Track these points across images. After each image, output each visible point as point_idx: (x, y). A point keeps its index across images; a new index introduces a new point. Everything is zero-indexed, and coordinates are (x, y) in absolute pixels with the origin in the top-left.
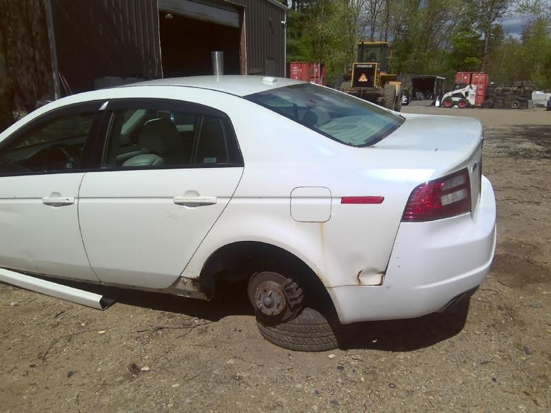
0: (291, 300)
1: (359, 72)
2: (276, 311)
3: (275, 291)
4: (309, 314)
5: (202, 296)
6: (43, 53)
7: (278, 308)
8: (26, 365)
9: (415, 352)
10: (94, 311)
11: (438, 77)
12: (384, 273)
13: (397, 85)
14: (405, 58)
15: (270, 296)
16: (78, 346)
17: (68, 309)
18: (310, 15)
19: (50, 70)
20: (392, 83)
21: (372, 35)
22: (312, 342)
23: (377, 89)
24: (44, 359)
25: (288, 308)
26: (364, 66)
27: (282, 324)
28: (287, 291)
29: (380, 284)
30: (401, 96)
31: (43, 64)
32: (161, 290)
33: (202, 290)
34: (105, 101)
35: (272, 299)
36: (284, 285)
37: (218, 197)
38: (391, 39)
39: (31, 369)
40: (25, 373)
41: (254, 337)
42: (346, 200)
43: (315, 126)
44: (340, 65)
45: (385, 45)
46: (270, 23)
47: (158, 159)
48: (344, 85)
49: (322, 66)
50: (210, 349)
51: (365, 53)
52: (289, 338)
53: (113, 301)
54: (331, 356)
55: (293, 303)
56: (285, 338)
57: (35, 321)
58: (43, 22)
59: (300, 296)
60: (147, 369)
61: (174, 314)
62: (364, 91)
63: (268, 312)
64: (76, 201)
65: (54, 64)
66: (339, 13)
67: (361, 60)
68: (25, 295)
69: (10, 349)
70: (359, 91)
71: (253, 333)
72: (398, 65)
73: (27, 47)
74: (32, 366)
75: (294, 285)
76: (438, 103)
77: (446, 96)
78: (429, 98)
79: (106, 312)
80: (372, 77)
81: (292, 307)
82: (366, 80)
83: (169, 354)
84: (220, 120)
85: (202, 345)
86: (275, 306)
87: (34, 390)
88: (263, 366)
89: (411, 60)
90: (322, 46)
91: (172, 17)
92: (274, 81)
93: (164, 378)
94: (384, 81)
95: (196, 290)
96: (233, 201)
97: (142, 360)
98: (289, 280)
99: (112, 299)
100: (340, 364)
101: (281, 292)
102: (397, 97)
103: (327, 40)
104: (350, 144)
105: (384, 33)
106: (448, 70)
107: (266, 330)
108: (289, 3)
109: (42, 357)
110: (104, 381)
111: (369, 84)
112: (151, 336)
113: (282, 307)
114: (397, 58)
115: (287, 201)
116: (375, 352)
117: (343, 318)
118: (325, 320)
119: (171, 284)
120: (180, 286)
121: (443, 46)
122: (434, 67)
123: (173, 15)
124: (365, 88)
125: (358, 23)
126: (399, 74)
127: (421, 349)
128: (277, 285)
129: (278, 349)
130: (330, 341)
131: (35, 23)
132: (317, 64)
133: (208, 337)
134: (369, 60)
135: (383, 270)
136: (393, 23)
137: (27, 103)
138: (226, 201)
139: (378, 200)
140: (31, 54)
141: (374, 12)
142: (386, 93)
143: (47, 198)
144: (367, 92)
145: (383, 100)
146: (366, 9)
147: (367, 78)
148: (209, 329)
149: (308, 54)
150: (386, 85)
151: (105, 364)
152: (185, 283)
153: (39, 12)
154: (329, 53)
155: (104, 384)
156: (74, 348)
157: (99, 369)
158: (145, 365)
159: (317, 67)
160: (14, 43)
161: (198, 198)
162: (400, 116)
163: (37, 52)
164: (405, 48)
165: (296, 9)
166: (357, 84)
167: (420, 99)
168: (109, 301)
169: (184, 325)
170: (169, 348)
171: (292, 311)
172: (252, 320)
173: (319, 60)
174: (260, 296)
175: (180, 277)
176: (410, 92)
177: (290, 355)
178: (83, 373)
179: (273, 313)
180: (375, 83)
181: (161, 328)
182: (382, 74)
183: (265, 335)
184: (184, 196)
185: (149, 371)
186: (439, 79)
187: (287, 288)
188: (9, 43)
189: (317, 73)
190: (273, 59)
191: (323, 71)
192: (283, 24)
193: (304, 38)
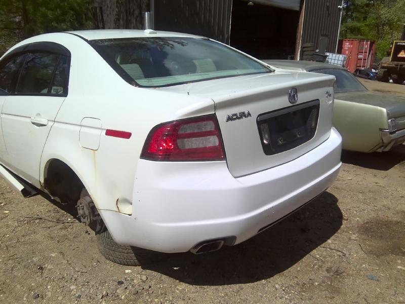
1: (399, 49)
29: (131, 214)
35: (84, 212)
37: (48, 120)
46: (328, 7)
48: (385, 59)
49: (372, 43)
50: (53, 242)
53: (35, 193)
54: (127, 271)
55: (97, 218)
62: (401, 65)
64: (1, 115)
70: (396, 65)
85: (51, 238)
91: (253, 4)
100: (125, 279)
101: (89, 207)
112: (29, 222)
113: (89, 220)
115: (78, 128)
124: (403, 63)
130: (130, 258)
132: (367, 41)
133: (63, 233)
139: (128, 135)
154: (388, 34)
159: (367, 44)
166: (395, 58)
175: (40, 181)
181: (40, 219)
184: (36, 117)
187: (91, 205)
189: (366, 49)
190: (326, 36)
191: (373, 47)
192: (340, 8)
193: (368, 21)
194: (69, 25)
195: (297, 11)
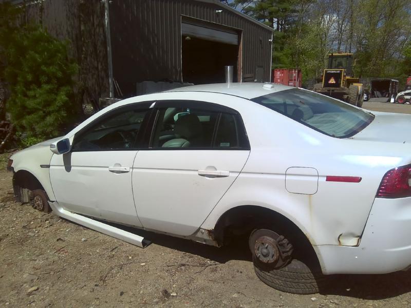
0: (283, 252)
1: (329, 76)
2: (270, 260)
3: (270, 244)
4: (296, 264)
5: (214, 244)
6: (103, 65)
7: (272, 257)
8: (92, 284)
9: (381, 300)
10: (137, 248)
11: (393, 80)
12: (360, 237)
13: (360, 86)
14: (365, 65)
15: (267, 248)
16: (127, 273)
17: (120, 245)
18: (291, 34)
19: (107, 77)
20: (355, 84)
21: (339, 48)
22: (298, 287)
23: (344, 89)
24: (104, 281)
25: (280, 259)
26: (333, 72)
27: (275, 270)
28: (280, 245)
29: (357, 246)
30: (363, 95)
31: (103, 72)
32: (185, 236)
33: (216, 239)
34: (153, 102)
35: (268, 250)
36: (278, 240)
37: (230, 172)
38: (354, 51)
39: (96, 287)
40: (92, 290)
41: (252, 278)
42: (330, 179)
43: (302, 120)
44: (313, 70)
45: (350, 56)
46: (261, 41)
47: (187, 142)
48: (317, 86)
49: (299, 71)
50: (220, 284)
51: (334, 62)
52: (280, 281)
53: (150, 242)
54: (313, 299)
55: (284, 255)
56: (277, 282)
57: (98, 253)
58: (105, 44)
59: (290, 249)
60: (175, 294)
61: (192, 255)
62: (333, 91)
63: (265, 260)
64: (131, 170)
65: (111, 72)
66: (313, 32)
67: (330, 67)
68: (91, 233)
69: (81, 271)
70: (328, 91)
71: (251, 275)
72: (359, 71)
73: (93, 60)
74: (96, 285)
75: (286, 241)
76: (392, 100)
77: (399, 94)
78: (385, 96)
79: (146, 249)
80: (340, 80)
81: (283, 258)
82: (334, 82)
83: (190, 285)
84: (233, 116)
85: (214, 281)
86: (270, 255)
87: (98, 303)
88: (260, 301)
89: (370, 66)
90: (299, 56)
91: (190, 39)
92: (272, 87)
93: (187, 303)
94: (349, 83)
95: (211, 239)
96: (241, 175)
97: (171, 288)
98: (282, 237)
99: (150, 240)
100: (320, 305)
101: (275, 246)
102: (360, 95)
103: (303, 52)
104: (333, 136)
105: (348, 47)
106: (401, 75)
107: (262, 273)
108: (274, 26)
109: (103, 279)
110: (145, 301)
111: (337, 85)
112: (177, 270)
113: (276, 257)
114: (359, 65)
115: (283, 177)
116: (349, 298)
117: (326, 270)
118: (309, 271)
119: (192, 233)
120: (199, 235)
121: (396, 56)
122: (389, 73)
123: (191, 38)
124: (333, 88)
125: (328, 39)
126: (360, 77)
127: (387, 299)
128: (272, 240)
129: (271, 290)
130: (312, 287)
131: (99, 44)
132: (295, 70)
133: (218, 275)
134: (337, 67)
135: (360, 235)
136: (356, 39)
137: (93, 99)
138: (236, 175)
139: (357, 180)
140: (96, 65)
141: (340, 31)
142: (351, 92)
143: (112, 167)
144: (336, 91)
145: (348, 97)
146: (335, 29)
147: (335, 81)
148: (218, 269)
149: (287, 63)
150: (351, 86)
151: (146, 288)
152: (203, 233)
153: (102, 37)
154: (304, 61)
155: (145, 303)
156: (124, 275)
157: (141, 292)
158: (173, 291)
159: (295, 72)
160: (86, 58)
161: (216, 171)
162: (370, 113)
163: (100, 64)
164: (365, 57)
165: (280, 30)
166: (327, 85)
167: (378, 97)
168: (148, 242)
169: (200, 264)
170: (190, 280)
171: (284, 261)
172: (250, 265)
173: (296, 67)
174: (259, 247)
175: (200, 228)
176: (370, 91)
177: (280, 295)
178: (131, 294)
179: (268, 261)
180: (342, 84)
181: (184, 265)
182: (348, 77)
183: (260, 277)
184: (206, 170)
185: (176, 296)
186: (393, 82)
187: (279, 243)
188: (83, 59)
189: (295, 77)
190: (261, 67)
191: (300, 75)
192: (270, 42)
193: (285, 51)
194: (57, 68)
195: (236, 45)
